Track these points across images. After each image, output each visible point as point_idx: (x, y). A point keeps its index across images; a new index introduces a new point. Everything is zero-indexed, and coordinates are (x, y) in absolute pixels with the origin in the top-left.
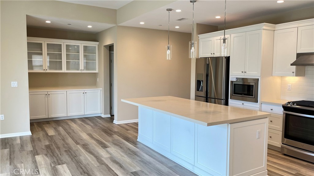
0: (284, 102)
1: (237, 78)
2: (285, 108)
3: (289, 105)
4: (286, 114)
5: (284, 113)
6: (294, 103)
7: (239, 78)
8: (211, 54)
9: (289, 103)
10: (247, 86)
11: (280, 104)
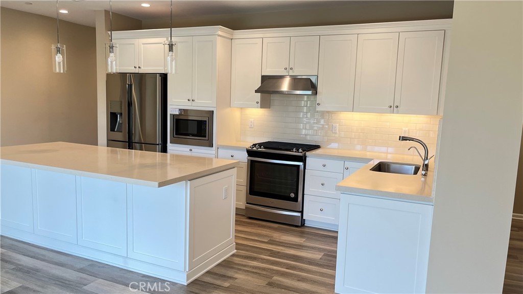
0: (248, 145)
1: (181, 109)
2: (250, 153)
3: (254, 149)
4: (251, 161)
5: (248, 160)
6: (260, 145)
7: (184, 110)
8: (135, 67)
9: (255, 145)
10: (196, 122)
11: (244, 148)
